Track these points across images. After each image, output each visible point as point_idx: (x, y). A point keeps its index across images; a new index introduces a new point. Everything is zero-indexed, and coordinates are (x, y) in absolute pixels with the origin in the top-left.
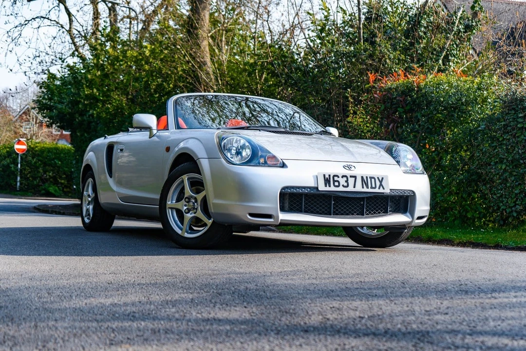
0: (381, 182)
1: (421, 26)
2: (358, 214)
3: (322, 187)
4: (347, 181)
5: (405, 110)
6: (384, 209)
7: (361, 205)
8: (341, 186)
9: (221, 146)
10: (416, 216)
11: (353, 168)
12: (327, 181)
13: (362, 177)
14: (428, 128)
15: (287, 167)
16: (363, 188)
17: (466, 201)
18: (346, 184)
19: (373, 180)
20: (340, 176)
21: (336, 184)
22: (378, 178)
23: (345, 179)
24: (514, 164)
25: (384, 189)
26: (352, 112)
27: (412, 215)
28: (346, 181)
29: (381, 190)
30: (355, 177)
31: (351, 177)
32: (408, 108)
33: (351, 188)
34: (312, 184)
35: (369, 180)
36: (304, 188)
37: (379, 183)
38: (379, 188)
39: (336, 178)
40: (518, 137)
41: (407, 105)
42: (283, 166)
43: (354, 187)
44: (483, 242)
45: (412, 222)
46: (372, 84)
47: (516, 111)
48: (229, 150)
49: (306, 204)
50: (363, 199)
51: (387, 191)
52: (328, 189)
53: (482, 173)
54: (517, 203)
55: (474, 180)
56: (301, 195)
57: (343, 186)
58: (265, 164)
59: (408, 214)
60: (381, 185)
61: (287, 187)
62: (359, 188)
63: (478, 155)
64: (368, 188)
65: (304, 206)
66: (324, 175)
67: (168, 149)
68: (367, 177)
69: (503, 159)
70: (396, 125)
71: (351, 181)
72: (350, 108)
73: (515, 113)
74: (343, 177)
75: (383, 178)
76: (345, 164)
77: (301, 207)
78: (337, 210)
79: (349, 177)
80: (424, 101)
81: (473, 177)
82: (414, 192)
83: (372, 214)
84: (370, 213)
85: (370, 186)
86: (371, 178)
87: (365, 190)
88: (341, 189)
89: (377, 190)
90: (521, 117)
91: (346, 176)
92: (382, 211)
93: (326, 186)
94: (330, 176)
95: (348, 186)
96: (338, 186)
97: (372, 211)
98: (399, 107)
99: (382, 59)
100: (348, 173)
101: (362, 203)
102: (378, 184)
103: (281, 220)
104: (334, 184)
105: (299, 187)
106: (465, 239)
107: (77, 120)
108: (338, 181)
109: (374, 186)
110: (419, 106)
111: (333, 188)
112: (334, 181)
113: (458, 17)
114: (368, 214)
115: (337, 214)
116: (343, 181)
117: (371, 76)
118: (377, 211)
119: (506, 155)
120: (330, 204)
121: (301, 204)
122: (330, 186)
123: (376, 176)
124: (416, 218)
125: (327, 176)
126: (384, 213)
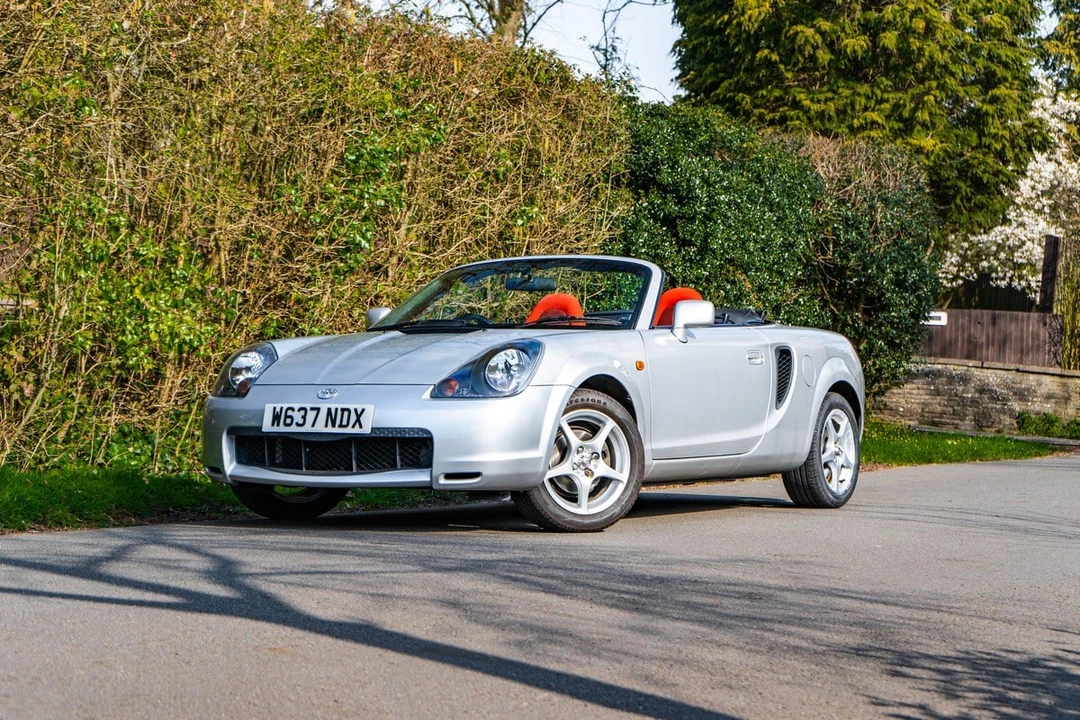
0: (359, 416)
3: (267, 426)
4: (304, 417)
8: (294, 424)
12: (276, 418)
13: (329, 410)
16: (326, 426)
18: (301, 422)
20: (297, 409)
21: (288, 421)
22: (356, 410)
23: (302, 413)
25: (361, 427)
29: (356, 430)
30: (318, 409)
31: (312, 409)
33: (307, 428)
34: (253, 424)
35: (340, 413)
37: (356, 418)
39: (290, 413)
43: (313, 426)
51: (365, 431)
52: (275, 429)
57: (298, 425)
62: (320, 427)
66: (275, 409)
68: (337, 409)
71: (311, 415)
74: (300, 410)
75: (363, 410)
79: (308, 409)
86: (343, 410)
88: (294, 429)
91: (304, 409)
93: (273, 425)
94: (281, 408)
95: (303, 424)
96: (290, 425)
102: (353, 419)
104: (285, 420)
108: (291, 417)
111: (282, 428)
112: (286, 417)
116: (298, 417)
122: (278, 425)
123: (352, 407)
124: (442, 476)
125: (278, 410)
126: (393, 467)
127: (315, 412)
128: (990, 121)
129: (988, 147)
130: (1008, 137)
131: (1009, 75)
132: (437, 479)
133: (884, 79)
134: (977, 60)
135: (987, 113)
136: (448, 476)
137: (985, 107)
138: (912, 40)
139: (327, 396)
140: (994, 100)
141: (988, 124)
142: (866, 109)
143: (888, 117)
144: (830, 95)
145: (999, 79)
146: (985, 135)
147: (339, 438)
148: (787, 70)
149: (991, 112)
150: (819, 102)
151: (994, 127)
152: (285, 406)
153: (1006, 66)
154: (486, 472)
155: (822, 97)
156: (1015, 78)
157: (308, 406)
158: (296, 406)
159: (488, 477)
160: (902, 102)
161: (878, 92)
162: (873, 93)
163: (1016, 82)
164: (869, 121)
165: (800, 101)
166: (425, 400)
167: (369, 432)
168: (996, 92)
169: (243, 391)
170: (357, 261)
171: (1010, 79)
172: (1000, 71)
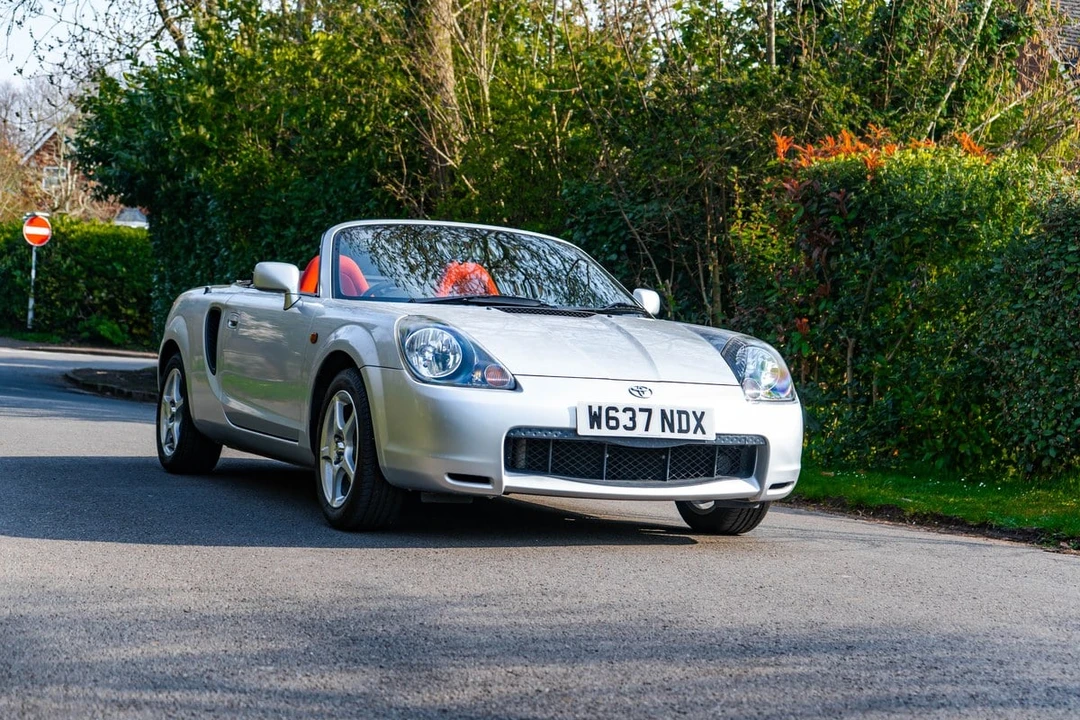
0: (699, 420)
1: (902, 29)
2: (654, 478)
3: (585, 430)
4: (633, 419)
5: (846, 220)
6: (706, 469)
7: (661, 460)
8: (621, 425)
9: (403, 345)
10: (769, 481)
11: (647, 393)
12: (595, 419)
13: (663, 412)
14: (891, 261)
15: (521, 390)
16: (663, 430)
17: (960, 420)
18: (630, 424)
19: (684, 417)
20: (621, 409)
21: (613, 423)
22: (694, 413)
23: (630, 414)
24: (1054, 350)
25: (704, 433)
26: (740, 214)
27: (761, 481)
28: (631, 419)
29: (699, 436)
30: (649, 411)
31: (641, 410)
32: (852, 216)
33: (639, 432)
34: (565, 423)
35: (676, 416)
36: (551, 430)
37: (695, 423)
38: (695, 432)
39: (612, 413)
40: (1066, 293)
41: (850, 210)
42: (516, 387)
43: (647, 429)
44: (961, 515)
45: (760, 493)
46: (781, 158)
47: (1065, 239)
48: (422, 351)
49: (555, 457)
50: (665, 451)
51: (710, 437)
52: (595, 432)
53: (992, 364)
54: (1059, 429)
55: (976, 377)
56: (546, 441)
57: (625, 427)
58: (484, 384)
59: (753, 479)
60: (699, 425)
61: (519, 429)
62: (656, 431)
63: (986, 325)
64: (672, 430)
65: (552, 461)
66: (590, 407)
67: (314, 339)
68: (672, 411)
69: (1036, 336)
70: (826, 251)
71: (641, 418)
72: (737, 206)
73: (1062, 244)
74: (625, 410)
75: (703, 413)
76: (633, 385)
77: (546, 464)
78: (615, 470)
79: (637, 411)
80: (883, 205)
81: (975, 371)
82: (764, 439)
83: (683, 478)
84: (679, 475)
85: (676, 427)
86: (680, 413)
87: (668, 434)
88: (621, 432)
89: (690, 436)
90: (1072, 252)
91: (631, 411)
92: (702, 472)
93: (592, 427)
94: (600, 408)
95: (633, 428)
96: (616, 428)
97: (683, 472)
98: (834, 213)
99: (812, 100)
100: (636, 403)
101: (664, 457)
102: (693, 423)
103: (507, 487)
104: (607, 423)
105: (541, 429)
106: (926, 509)
107: (163, 188)
108: (616, 419)
109: (684, 427)
110: (874, 213)
111: (604, 432)
112: (609, 418)
113: (986, 10)
114: (674, 478)
115: (614, 478)
116: (624, 419)
117: (782, 143)
118: (692, 472)
119: (1041, 329)
120: (602, 459)
121: (547, 457)
122: (599, 427)
125: (595, 409)
126: (706, 475)
127: (647, 413)
167: (714, 439)
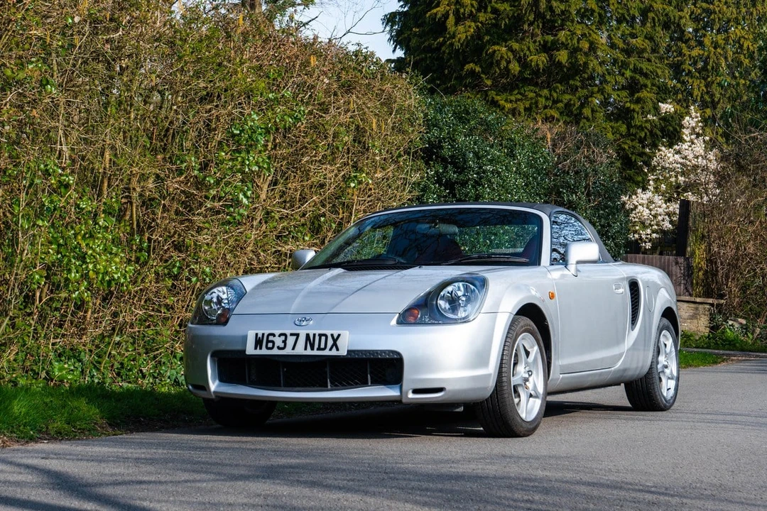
0: (335, 340)
3: (250, 350)
4: (285, 342)
8: (276, 347)
12: (258, 343)
13: (308, 336)
16: (306, 349)
18: (282, 345)
20: (277, 335)
22: (332, 335)
23: (283, 338)
25: (338, 350)
30: (297, 335)
31: (292, 335)
33: (288, 351)
39: (271, 338)
43: (293, 349)
45: (402, 397)
52: (258, 352)
57: (279, 348)
62: (300, 350)
66: (257, 335)
68: (314, 335)
71: (291, 340)
74: (280, 335)
75: (339, 335)
78: (291, 380)
79: (288, 335)
82: (398, 353)
86: (320, 335)
87: (309, 351)
88: (275, 352)
91: (285, 335)
93: (256, 348)
94: (263, 335)
95: (284, 348)
96: (272, 348)
103: (215, 393)
104: (267, 344)
108: (273, 342)
111: (264, 351)
112: (268, 341)
116: (279, 341)
120: (280, 372)
122: (261, 348)
123: (329, 333)
124: (411, 391)
125: (260, 335)
126: (364, 383)
127: (295, 337)
128: (636, 116)
129: (635, 135)
130: (649, 128)
131: (649, 83)
132: (407, 393)
133: (559, 85)
134: (625, 72)
135: (634, 110)
136: (416, 391)
137: (632, 106)
138: (579, 57)
139: (304, 323)
140: (638, 101)
141: (634, 118)
142: (545, 107)
143: (561, 113)
144: (519, 97)
145: (642, 86)
146: (632, 127)
147: (317, 359)
148: (487, 78)
149: (637, 109)
150: (511, 101)
151: (638, 120)
152: (267, 332)
153: (646, 75)
154: (448, 387)
155: (513, 98)
156: (653, 85)
157: (288, 332)
158: (277, 332)
159: (449, 391)
160: (572, 102)
161: (555, 95)
162: (551, 95)
163: (654, 88)
164: (549, 116)
165: (497, 101)
166: (392, 326)
167: (345, 354)
168: (641, 95)
169: (223, 320)
170: (241, 215)
171: (650, 86)
172: (642, 80)
